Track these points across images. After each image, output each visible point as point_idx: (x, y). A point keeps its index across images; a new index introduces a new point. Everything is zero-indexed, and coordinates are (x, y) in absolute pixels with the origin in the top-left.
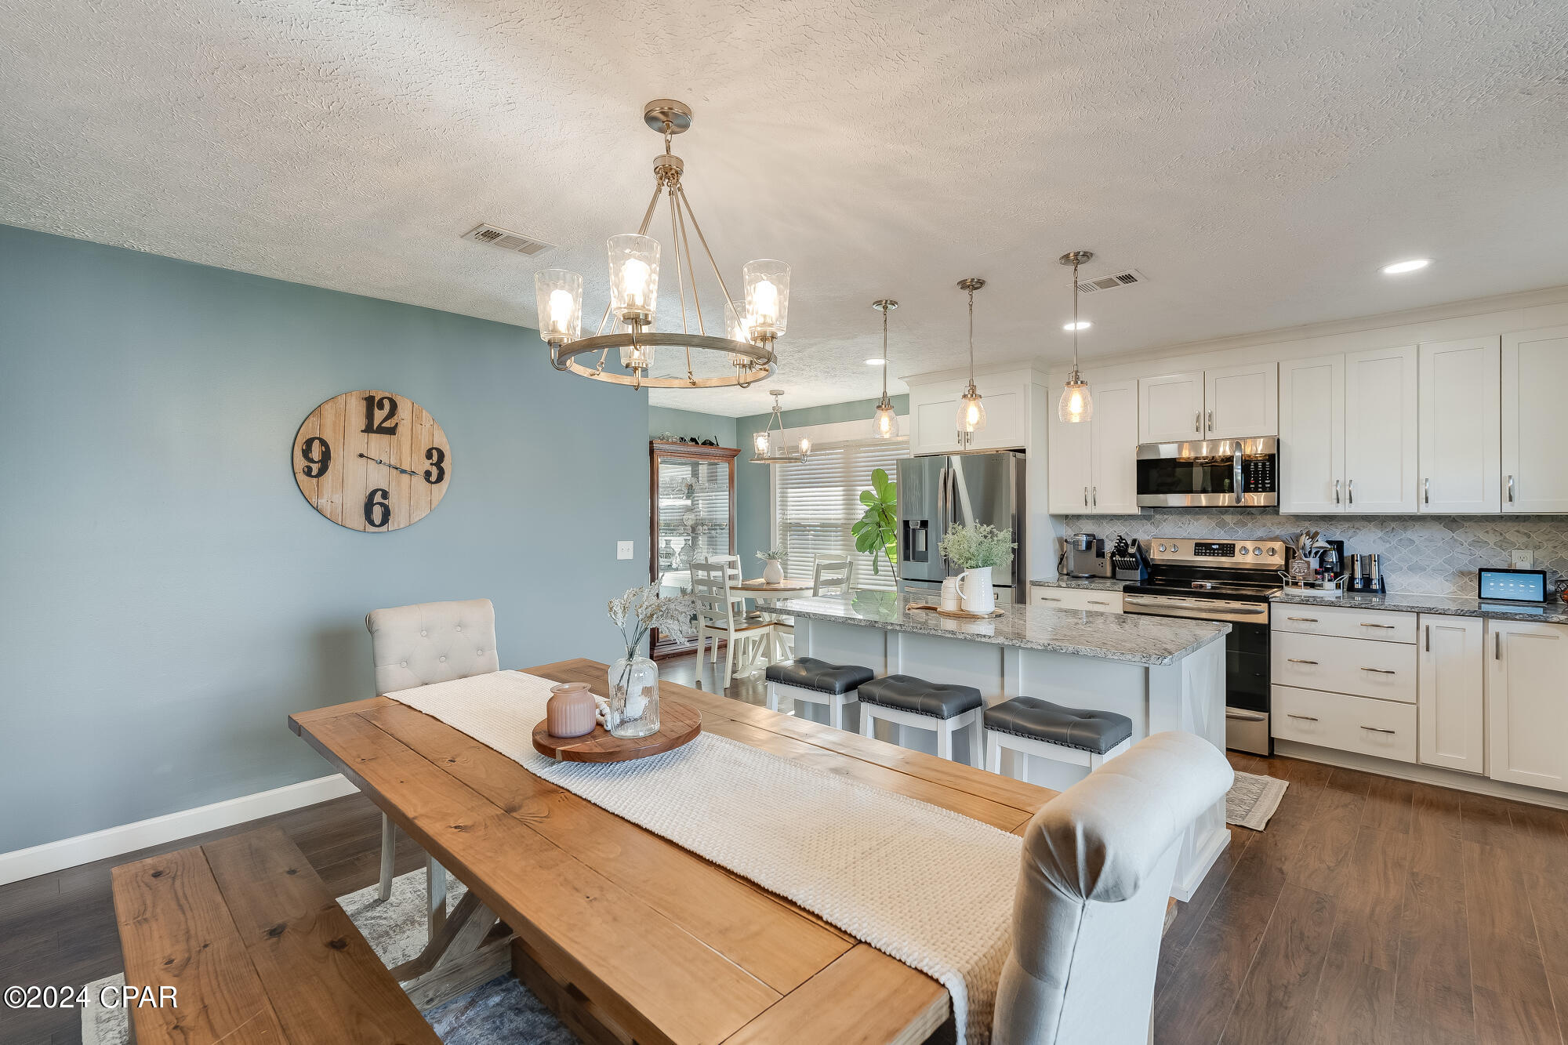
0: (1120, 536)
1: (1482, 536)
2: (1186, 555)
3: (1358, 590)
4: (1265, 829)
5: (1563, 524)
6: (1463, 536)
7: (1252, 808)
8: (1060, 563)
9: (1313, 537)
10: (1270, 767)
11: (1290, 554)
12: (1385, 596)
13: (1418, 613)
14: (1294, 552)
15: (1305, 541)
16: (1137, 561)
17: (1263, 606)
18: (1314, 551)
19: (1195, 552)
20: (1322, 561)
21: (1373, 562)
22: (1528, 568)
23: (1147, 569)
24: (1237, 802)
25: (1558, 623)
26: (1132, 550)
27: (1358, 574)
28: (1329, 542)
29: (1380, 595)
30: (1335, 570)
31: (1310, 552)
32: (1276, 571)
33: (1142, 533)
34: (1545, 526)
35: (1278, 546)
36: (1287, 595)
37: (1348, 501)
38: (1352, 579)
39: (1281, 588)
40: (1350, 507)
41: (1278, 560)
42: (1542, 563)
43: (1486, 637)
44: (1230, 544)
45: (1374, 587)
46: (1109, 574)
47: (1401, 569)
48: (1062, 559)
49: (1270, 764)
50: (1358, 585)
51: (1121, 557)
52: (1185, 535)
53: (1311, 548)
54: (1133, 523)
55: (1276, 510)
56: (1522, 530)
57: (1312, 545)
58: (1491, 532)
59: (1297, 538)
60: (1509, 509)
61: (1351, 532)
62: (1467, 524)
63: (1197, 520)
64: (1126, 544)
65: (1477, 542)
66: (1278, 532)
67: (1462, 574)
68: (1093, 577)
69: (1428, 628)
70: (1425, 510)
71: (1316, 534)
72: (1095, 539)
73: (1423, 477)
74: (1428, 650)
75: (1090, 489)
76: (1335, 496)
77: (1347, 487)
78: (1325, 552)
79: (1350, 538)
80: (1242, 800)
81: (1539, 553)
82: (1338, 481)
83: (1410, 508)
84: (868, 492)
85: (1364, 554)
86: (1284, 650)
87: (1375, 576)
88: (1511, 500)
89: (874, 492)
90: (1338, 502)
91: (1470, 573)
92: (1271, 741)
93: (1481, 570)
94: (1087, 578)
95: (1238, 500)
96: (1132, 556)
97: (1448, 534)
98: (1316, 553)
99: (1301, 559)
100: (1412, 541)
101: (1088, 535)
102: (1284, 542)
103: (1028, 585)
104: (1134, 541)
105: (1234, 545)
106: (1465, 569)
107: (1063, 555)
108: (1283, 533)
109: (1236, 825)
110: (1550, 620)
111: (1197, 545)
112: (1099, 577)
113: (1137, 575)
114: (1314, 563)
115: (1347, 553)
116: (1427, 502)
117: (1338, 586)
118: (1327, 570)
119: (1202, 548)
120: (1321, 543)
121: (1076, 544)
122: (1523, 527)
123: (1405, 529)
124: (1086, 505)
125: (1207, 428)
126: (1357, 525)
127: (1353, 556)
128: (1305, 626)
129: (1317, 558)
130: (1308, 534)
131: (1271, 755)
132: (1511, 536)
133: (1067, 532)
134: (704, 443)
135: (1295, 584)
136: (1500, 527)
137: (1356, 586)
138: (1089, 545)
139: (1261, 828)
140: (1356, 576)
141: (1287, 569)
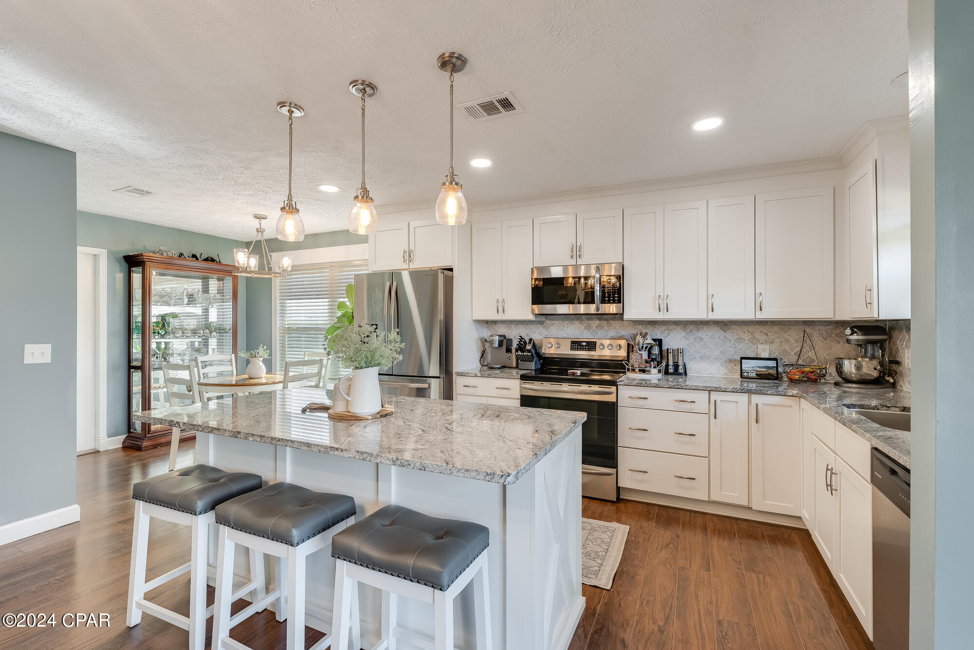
0: (521, 336)
1: (742, 335)
2: (566, 351)
3: (672, 374)
4: (611, 588)
5: (785, 327)
6: (732, 335)
7: (604, 560)
8: (482, 358)
9: (644, 336)
10: (618, 511)
11: (630, 348)
12: (686, 377)
13: (709, 391)
14: (633, 348)
15: (639, 339)
16: (532, 355)
17: (614, 389)
18: (645, 346)
19: (571, 348)
20: (650, 354)
21: (680, 354)
22: (767, 356)
23: (540, 361)
24: (593, 555)
25: (792, 396)
26: (529, 347)
27: (671, 363)
28: (654, 340)
29: (683, 376)
30: (657, 360)
31: (642, 347)
32: (622, 361)
33: (536, 334)
34: (776, 328)
35: (623, 343)
36: (628, 379)
37: (665, 310)
38: (667, 365)
39: (624, 373)
40: (667, 315)
41: (623, 353)
42: (774, 353)
43: (750, 407)
44: (593, 342)
45: (680, 371)
46: (514, 365)
47: (696, 358)
48: (483, 355)
49: (617, 508)
50: (671, 370)
51: (522, 353)
52: (565, 335)
53: (643, 344)
54: (532, 326)
55: (621, 317)
56: (763, 331)
57: (644, 342)
58: (746, 332)
59: (634, 337)
60: (760, 316)
61: (666, 333)
62: (733, 327)
63: (573, 324)
64: (525, 343)
65: (740, 339)
66: (623, 333)
67: (731, 361)
68: (504, 367)
69: (715, 401)
70: (712, 316)
71: (646, 334)
72: (505, 339)
73: (710, 294)
74: (715, 418)
75: (500, 301)
76: (657, 307)
77: (665, 300)
78: (651, 347)
79: (666, 337)
80: (596, 553)
81: (773, 347)
82: (660, 296)
83: (701, 314)
84: (344, 302)
85: (674, 348)
86: (626, 420)
87: (680, 363)
88: (761, 310)
89: (348, 303)
90: (660, 311)
91: (735, 360)
92: (618, 489)
93: (742, 358)
94: (499, 368)
95: (598, 309)
96: (529, 351)
97: (722, 334)
98: (646, 348)
99: (637, 352)
100: (702, 339)
101: (500, 336)
102: (627, 340)
103: (454, 376)
104: (531, 340)
105: (596, 342)
106: (731, 357)
107: (484, 351)
108: (626, 333)
109: (590, 585)
110: (787, 394)
111: (573, 342)
112: (508, 368)
113: (532, 365)
114: (645, 355)
115: (664, 348)
116: (713, 311)
117: (659, 371)
118: (653, 360)
119: (576, 345)
120: (649, 341)
121: (491, 342)
122: (765, 329)
123: (698, 330)
124: (498, 313)
125: (578, 256)
126: (670, 327)
127: (668, 349)
128: (640, 402)
129: (647, 352)
130: (641, 334)
131: (619, 499)
132: (758, 335)
133: (486, 333)
134: (206, 260)
135: (634, 370)
136: (752, 328)
137: (670, 371)
138: (501, 344)
139: (609, 587)
140: (670, 364)
141: (628, 360)
